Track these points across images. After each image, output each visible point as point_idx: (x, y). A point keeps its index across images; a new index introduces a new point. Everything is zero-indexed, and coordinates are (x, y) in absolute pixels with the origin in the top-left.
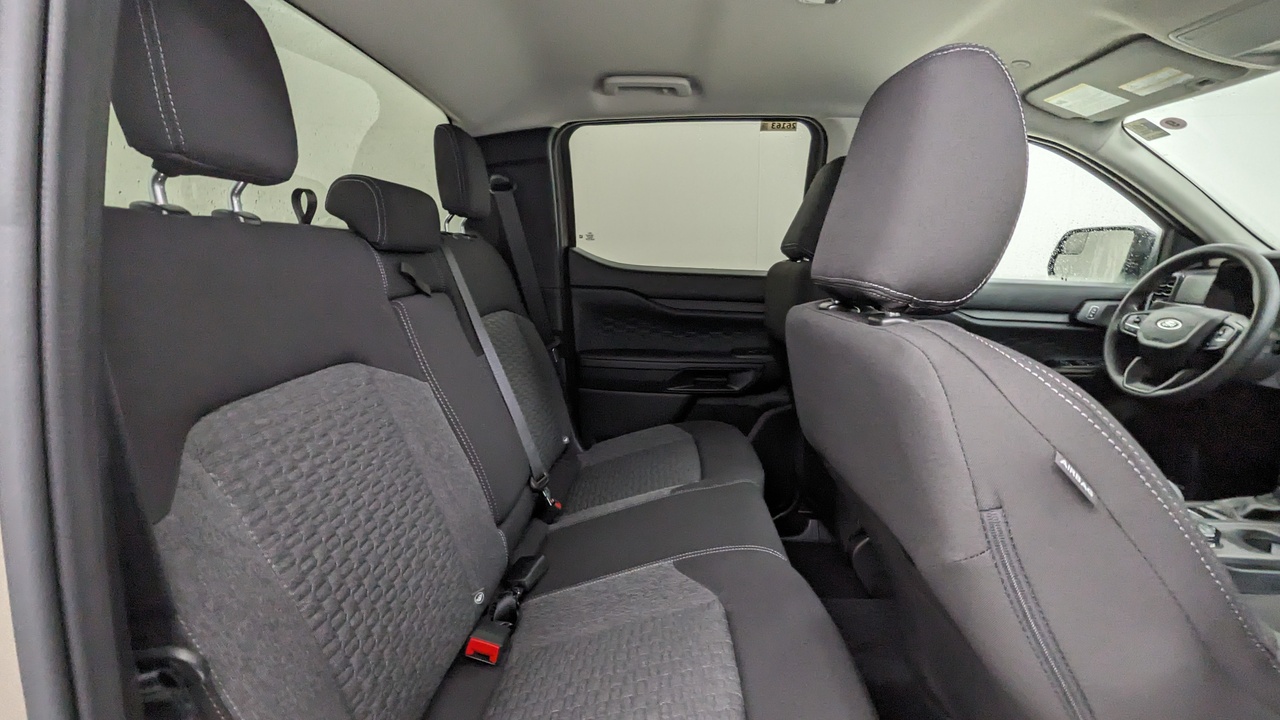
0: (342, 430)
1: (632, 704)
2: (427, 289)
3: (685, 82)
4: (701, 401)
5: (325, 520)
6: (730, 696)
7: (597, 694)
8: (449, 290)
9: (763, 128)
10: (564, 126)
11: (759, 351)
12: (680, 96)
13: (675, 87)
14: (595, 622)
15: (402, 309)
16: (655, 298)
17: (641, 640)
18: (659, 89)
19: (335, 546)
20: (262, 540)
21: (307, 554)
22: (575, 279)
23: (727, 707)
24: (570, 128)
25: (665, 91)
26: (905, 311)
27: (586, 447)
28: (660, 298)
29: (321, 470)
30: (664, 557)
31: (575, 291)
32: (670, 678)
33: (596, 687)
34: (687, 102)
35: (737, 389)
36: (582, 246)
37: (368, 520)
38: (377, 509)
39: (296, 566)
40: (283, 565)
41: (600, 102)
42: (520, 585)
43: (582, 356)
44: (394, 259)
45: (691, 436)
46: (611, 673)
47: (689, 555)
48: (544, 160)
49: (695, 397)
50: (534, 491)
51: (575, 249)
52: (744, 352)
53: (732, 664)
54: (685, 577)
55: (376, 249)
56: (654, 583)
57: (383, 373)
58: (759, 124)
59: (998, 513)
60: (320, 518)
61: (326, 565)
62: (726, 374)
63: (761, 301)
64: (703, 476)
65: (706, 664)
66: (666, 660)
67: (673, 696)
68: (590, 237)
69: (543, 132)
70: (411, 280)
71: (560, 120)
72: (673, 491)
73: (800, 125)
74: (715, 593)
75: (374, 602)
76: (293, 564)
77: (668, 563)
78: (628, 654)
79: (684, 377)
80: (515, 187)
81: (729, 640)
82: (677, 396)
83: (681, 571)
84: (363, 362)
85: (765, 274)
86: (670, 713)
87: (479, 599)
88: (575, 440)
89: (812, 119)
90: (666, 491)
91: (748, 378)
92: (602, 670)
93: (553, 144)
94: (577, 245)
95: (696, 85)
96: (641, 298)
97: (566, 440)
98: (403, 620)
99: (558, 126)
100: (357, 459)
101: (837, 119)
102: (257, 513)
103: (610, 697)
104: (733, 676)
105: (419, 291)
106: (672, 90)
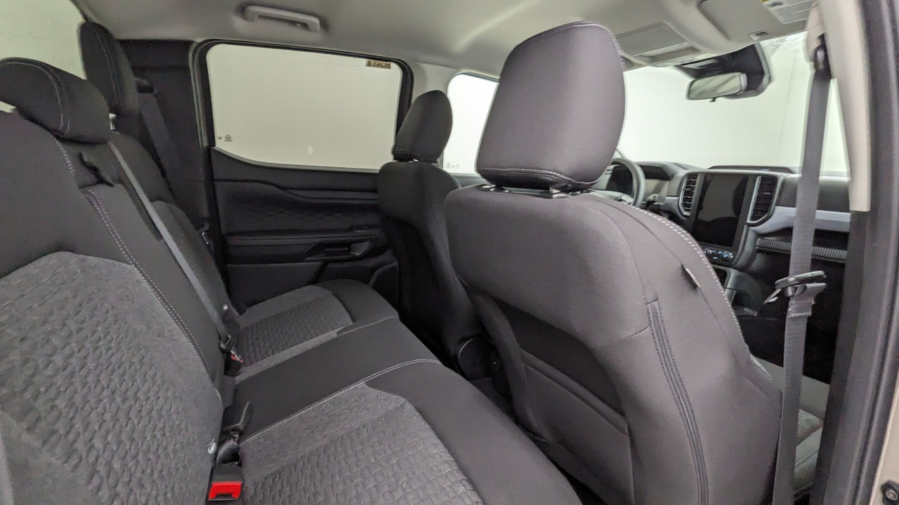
0: (76, 318)
1: (378, 491)
2: (108, 179)
3: (316, 21)
4: (330, 266)
5: (92, 409)
6: (446, 462)
7: (344, 492)
8: (122, 180)
9: (369, 65)
10: (205, 42)
11: (371, 227)
12: (311, 31)
13: (309, 24)
14: (316, 441)
15: (95, 198)
16: (292, 189)
17: (362, 444)
18: (293, 23)
19: (108, 432)
20: (45, 443)
21: (89, 445)
22: (218, 174)
23: (449, 470)
24: (209, 44)
25: (299, 25)
26: (564, 190)
27: (241, 312)
28: (298, 189)
29: (73, 360)
30: (356, 380)
31: (217, 183)
32: (398, 463)
33: (341, 487)
34: (315, 36)
35: (358, 254)
36: (221, 145)
37: (124, 400)
38: (127, 389)
39: (84, 460)
40: (74, 462)
41: (240, 24)
42: (235, 430)
43: (228, 238)
44: (76, 149)
45: (330, 292)
46: (348, 474)
47: (376, 375)
48: (186, 69)
49: (326, 263)
50: (223, 351)
51: (215, 148)
52: (360, 228)
53: (438, 441)
54: (378, 392)
55: (58, 138)
56: (356, 401)
57: (92, 260)
58: (365, 61)
59: (656, 303)
60: (87, 407)
61: (106, 453)
62: (348, 245)
63: (374, 191)
64: (354, 320)
65: (420, 446)
66: (389, 452)
67: (407, 474)
68: (228, 139)
69: (186, 44)
70: (94, 170)
71: (200, 37)
72: (338, 333)
73: (393, 65)
74: (404, 397)
75: (152, 474)
76: (81, 458)
77: (362, 384)
78: (356, 456)
79: (318, 249)
80: (156, 91)
81: (428, 426)
82: (312, 264)
83: (373, 387)
84: (72, 251)
85: (377, 172)
86: (411, 487)
87: (212, 450)
88: (231, 307)
89: (403, 62)
90: (333, 334)
91: (364, 247)
92: (340, 472)
93: (194, 56)
94: (217, 145)
95: (325, 24)
96: (277, 189)
97: (225, 308)
98: (174, 483)
99: (199, 40)
100: (98, 345)
101: (420, 64)
102: (31, 417)
103: (357, 492)
104: (442, 448)
105: (101, 181)
106: (305, 25)
